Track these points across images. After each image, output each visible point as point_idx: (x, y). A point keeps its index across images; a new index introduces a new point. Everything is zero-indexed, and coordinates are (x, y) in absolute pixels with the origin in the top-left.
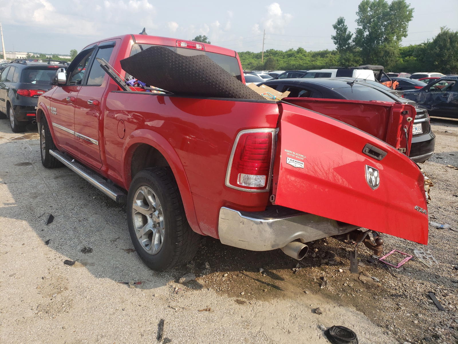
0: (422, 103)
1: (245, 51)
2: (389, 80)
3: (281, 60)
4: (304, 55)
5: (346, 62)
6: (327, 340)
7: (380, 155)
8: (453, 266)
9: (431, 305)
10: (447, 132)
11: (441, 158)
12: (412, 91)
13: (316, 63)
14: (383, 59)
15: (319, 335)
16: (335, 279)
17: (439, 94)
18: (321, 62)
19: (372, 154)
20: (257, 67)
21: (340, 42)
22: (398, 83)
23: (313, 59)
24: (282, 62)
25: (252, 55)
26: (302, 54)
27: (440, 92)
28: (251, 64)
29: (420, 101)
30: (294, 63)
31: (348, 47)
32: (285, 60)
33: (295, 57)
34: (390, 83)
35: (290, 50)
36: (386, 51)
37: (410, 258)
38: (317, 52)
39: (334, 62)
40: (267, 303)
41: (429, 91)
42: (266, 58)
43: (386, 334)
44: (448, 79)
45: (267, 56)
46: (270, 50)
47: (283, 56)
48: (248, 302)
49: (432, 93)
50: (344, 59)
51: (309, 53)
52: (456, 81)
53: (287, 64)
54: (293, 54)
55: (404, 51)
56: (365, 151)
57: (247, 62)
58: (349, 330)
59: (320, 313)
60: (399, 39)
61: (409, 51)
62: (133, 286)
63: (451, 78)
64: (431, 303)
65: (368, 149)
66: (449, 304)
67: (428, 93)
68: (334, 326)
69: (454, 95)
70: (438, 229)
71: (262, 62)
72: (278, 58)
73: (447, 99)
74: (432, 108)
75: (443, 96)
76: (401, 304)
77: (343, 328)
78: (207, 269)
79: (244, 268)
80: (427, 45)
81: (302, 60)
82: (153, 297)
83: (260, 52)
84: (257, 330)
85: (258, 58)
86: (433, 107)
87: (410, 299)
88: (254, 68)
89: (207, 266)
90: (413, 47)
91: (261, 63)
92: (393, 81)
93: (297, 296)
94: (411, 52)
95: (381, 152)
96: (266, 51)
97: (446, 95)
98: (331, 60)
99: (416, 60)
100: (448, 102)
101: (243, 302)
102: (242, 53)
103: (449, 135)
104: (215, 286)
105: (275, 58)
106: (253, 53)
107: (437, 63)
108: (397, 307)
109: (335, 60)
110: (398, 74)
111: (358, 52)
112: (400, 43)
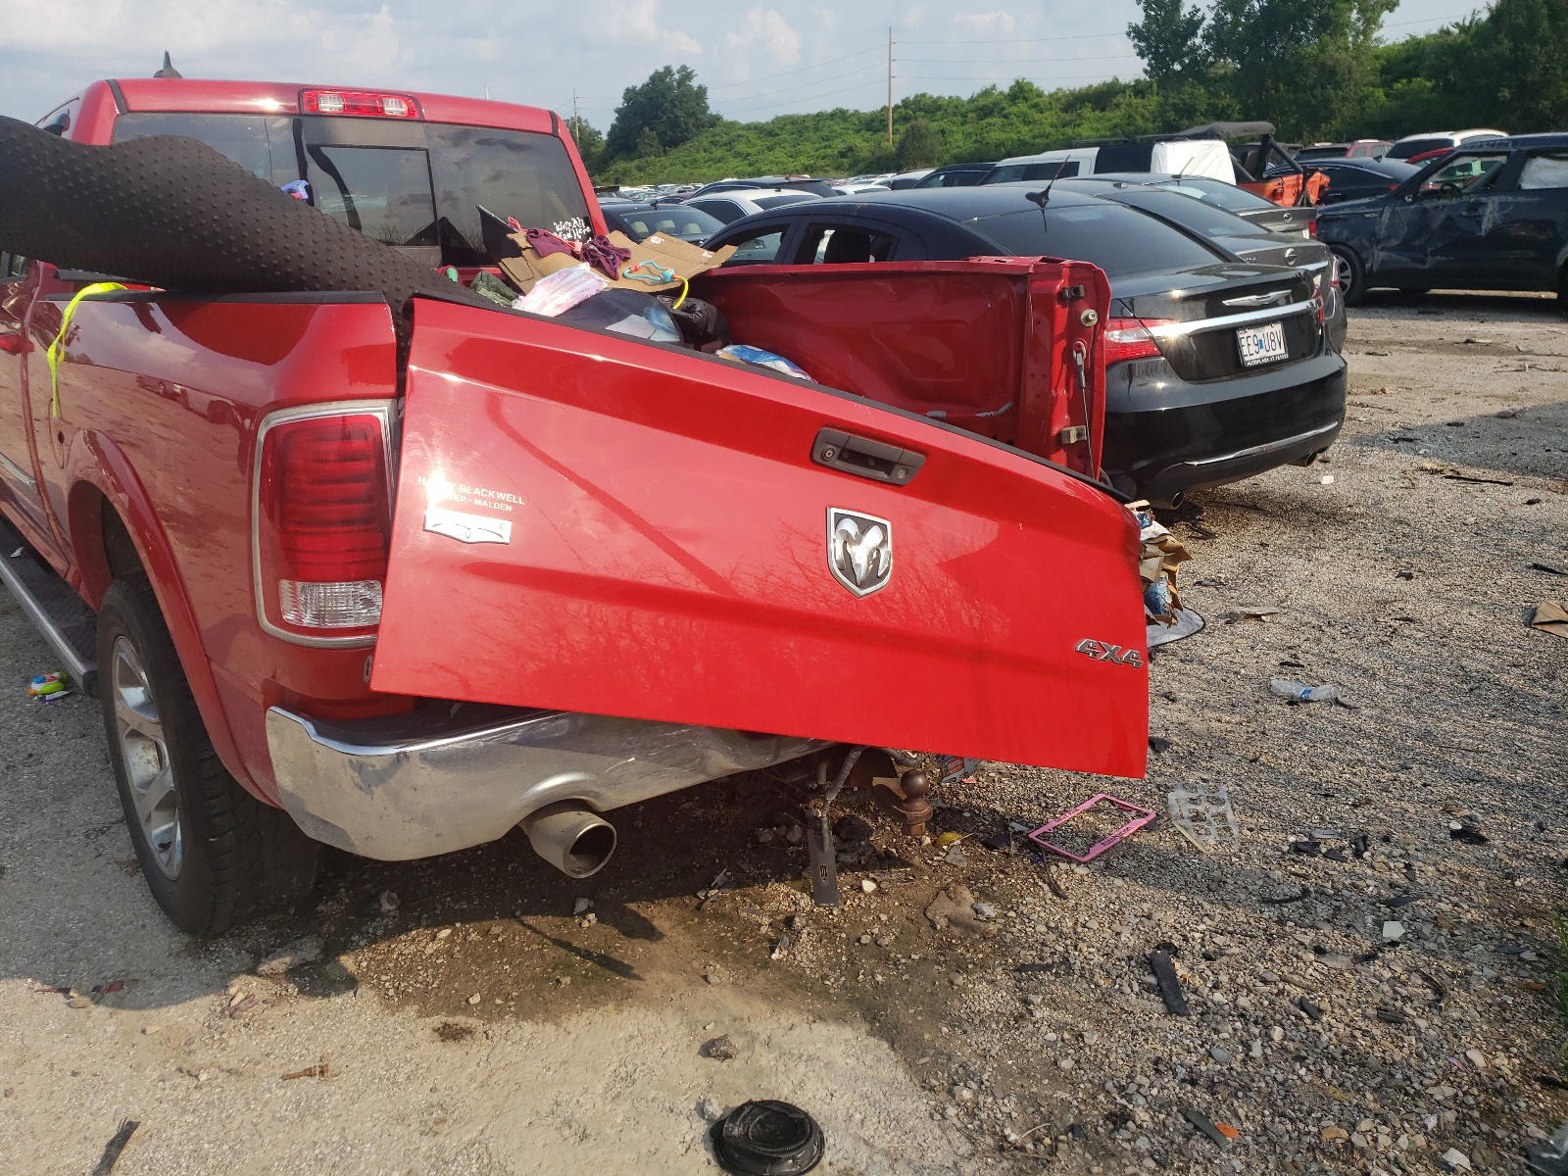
0: (1394, 243)
1: (829, 109)
2: (1297, 172)
3: (955, 129)
4: (1035, 106)
5: (1181, 118)
6: (710, 1156)
7: (897, 467)
8: (1292, 839)
9: (1146, 995)
10: (1472, 342)
11: (1410, 440)
12: (1358, 206)
13: (1078, 130)
14: (1315, 97)
15: (688, 1138)
16: (836, 919)
17: (1451, 206)
18: (1095, 125)
19: (869, 467)
20: (872, 163)
21: (1157, 47)
22: (1326, 179)
23: (1068, 117)
24: (959, 136)
25: (855, 120)
26: (1029, 103)
27: (1454, 201)
28: (849, 154)
29: (1389, 238)
30: (1003, 136)
31: (1194, 61)
32: (968, 128)
33: (1005, 117)
34: (1298, 179)
35: (986, 93)
36: (1323, 67)
37: (1143, 822)
38: (1080, 90)
39: (1140, 122)
40: (550, 1028)
41: (1416, 199)
42: (902, 129)
43: (939, 1117)
44: (1480, 150)
45: (906, 119)
46: (916, 96)
47: (962, 116)
48: (481, 1029)
49: (1428, 204)
50: (1175, 107)
51: (1051, 96)
52: (1507, 154)
53: (976, 141)
54: (996, 104)
55: (1388, 61)
56: (823, 456)
57: (840, 145)
58: (795, 1115)
59: (727, 1056)
60: (1371, 21)
61: (1408, 59)
62: (86, 1000)
63: (1493, 145)
64: (1149, 989)
65: (830, 446)
66: (1216, 986)
67: (1413, 207)
68: (750, 1102)
69: (1503, 206)
70: (1291, 703)
71: (890, 141)
72: (944, 124)
73: (1479, 223)
74: (1430, 258)
75: (1464, 213)
76: (1038, 1000)
77: (776, 1109)
78: (382, 916)
79: (526, 901)
80: (1472, 32)
81: (1027, 123)
82: (138, 1037)
83: (879, 109)
84: (466, 1139)
85: (876, 131)
86: (1433, 254)
87: (1082, 976)
88: (861, 166)
89: (386, 907)
90: (1419, 43)
91: (884, 145)
92: (1308, 173)
93: (672, 995)
94: (1413, 63)
95: (897, 457)
96: (900, 103)
97: (1476, 210)
98: (1130, 116)
99: (1433, 89)
100: (1483, 233)
101: (464, 1031)
102: (818, 115)
103: (1477, 352)
104: (384, 978)
105: (934, 126)
106: (856, 112)
107: (1506, 93)
108: (1022, 1009)
109: (1142, 116)
110: (1347, 145)
111: (1224, 77)
112: (1375, 35)
